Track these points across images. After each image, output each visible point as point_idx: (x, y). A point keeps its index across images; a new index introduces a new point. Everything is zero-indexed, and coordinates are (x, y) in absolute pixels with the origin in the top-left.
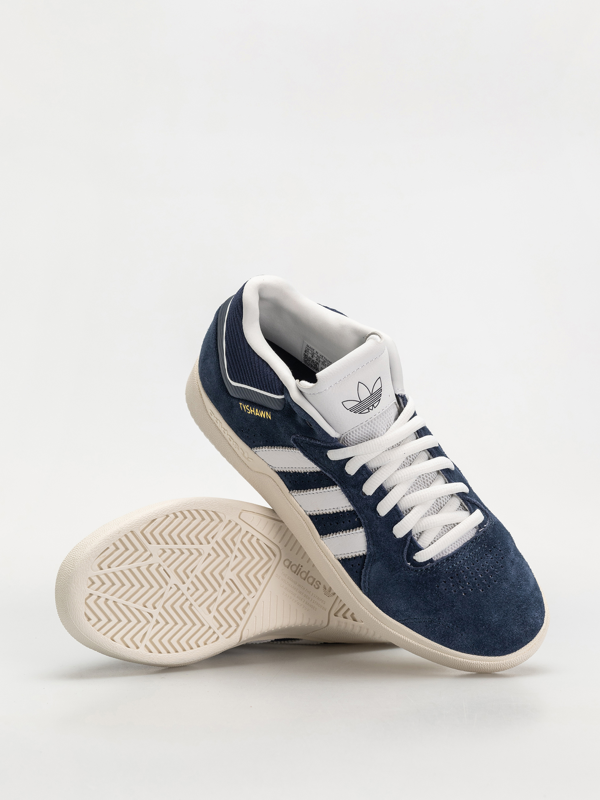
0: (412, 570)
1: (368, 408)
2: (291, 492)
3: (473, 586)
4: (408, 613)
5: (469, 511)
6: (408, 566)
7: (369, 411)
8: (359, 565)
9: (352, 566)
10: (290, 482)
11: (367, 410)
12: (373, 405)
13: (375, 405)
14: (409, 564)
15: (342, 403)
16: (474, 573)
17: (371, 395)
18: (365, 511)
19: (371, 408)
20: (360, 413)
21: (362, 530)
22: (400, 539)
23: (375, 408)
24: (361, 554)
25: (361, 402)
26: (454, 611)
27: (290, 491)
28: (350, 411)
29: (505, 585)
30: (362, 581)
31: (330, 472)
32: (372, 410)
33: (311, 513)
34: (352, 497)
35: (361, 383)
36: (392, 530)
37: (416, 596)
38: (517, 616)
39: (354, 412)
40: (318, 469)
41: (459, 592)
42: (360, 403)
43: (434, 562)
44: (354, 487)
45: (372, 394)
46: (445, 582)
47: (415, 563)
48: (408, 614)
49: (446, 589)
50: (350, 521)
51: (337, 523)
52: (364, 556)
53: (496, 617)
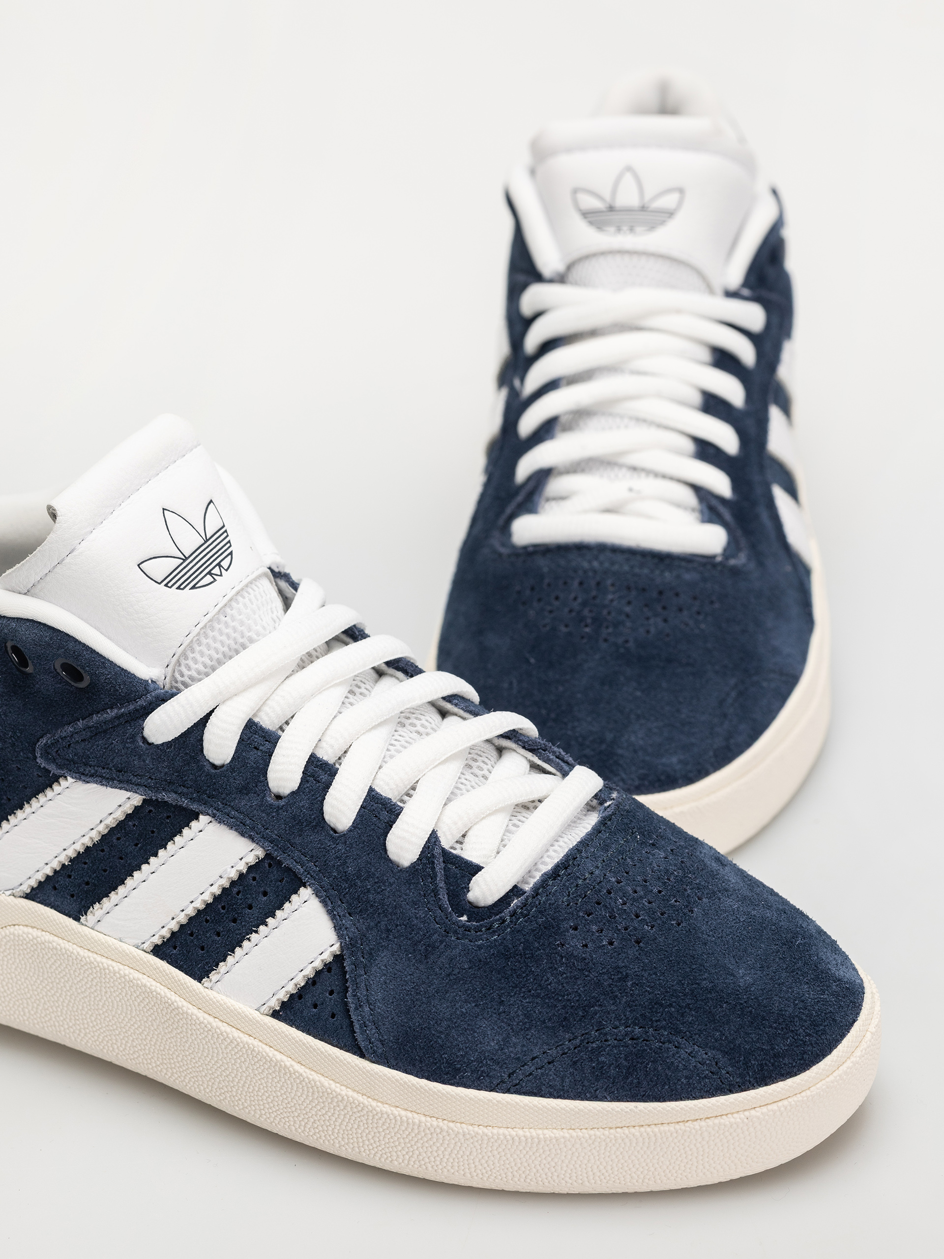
0: (478, 929)
1: (209, 573)
2: (83, 919)
3: (653, 918)
4: (512, 1052)
5: (558, 773)
6: (464, 925)
7: (215, 580)
8: (331, 993)
9: (315, 1006)
10: (72, 896)
11: (209, 579)
12: (219, 565)
13: (225, 564)
14: (465, 918)
15: (139, 565)
16: (638, 889)
17: (205, 542)
18: (298, 840)
19: (216, 571)
20: (194, 587)
21: (306, 893)
22: (413, 865)
23: (226, 570)
24: (327, 957)
25: (187, 558)
26: (631, 990)
27: (77, 919)
28: (166, 585)
29: (730, 903)
30: (357, 1027)
31: (168, 785)
32: (221, 575)
33: (157, 940)
34: (248, 822)
35: (169, 511)
36: (385, 850)
37: (515, 994)
38: (795, 964)
39: (179, 588)
40: (137, 799)
41: (622, 939)
42: (184, 561)
43: (525, 892)
44: (244, 790)
45: (207, 540)
46: (576, 929)
47: (476, 912)
48: (512, 1055)
49: (586, 946)
50: (265, 894)
51: (234, 921)
52: (338, 959)
53: (744, 975)
